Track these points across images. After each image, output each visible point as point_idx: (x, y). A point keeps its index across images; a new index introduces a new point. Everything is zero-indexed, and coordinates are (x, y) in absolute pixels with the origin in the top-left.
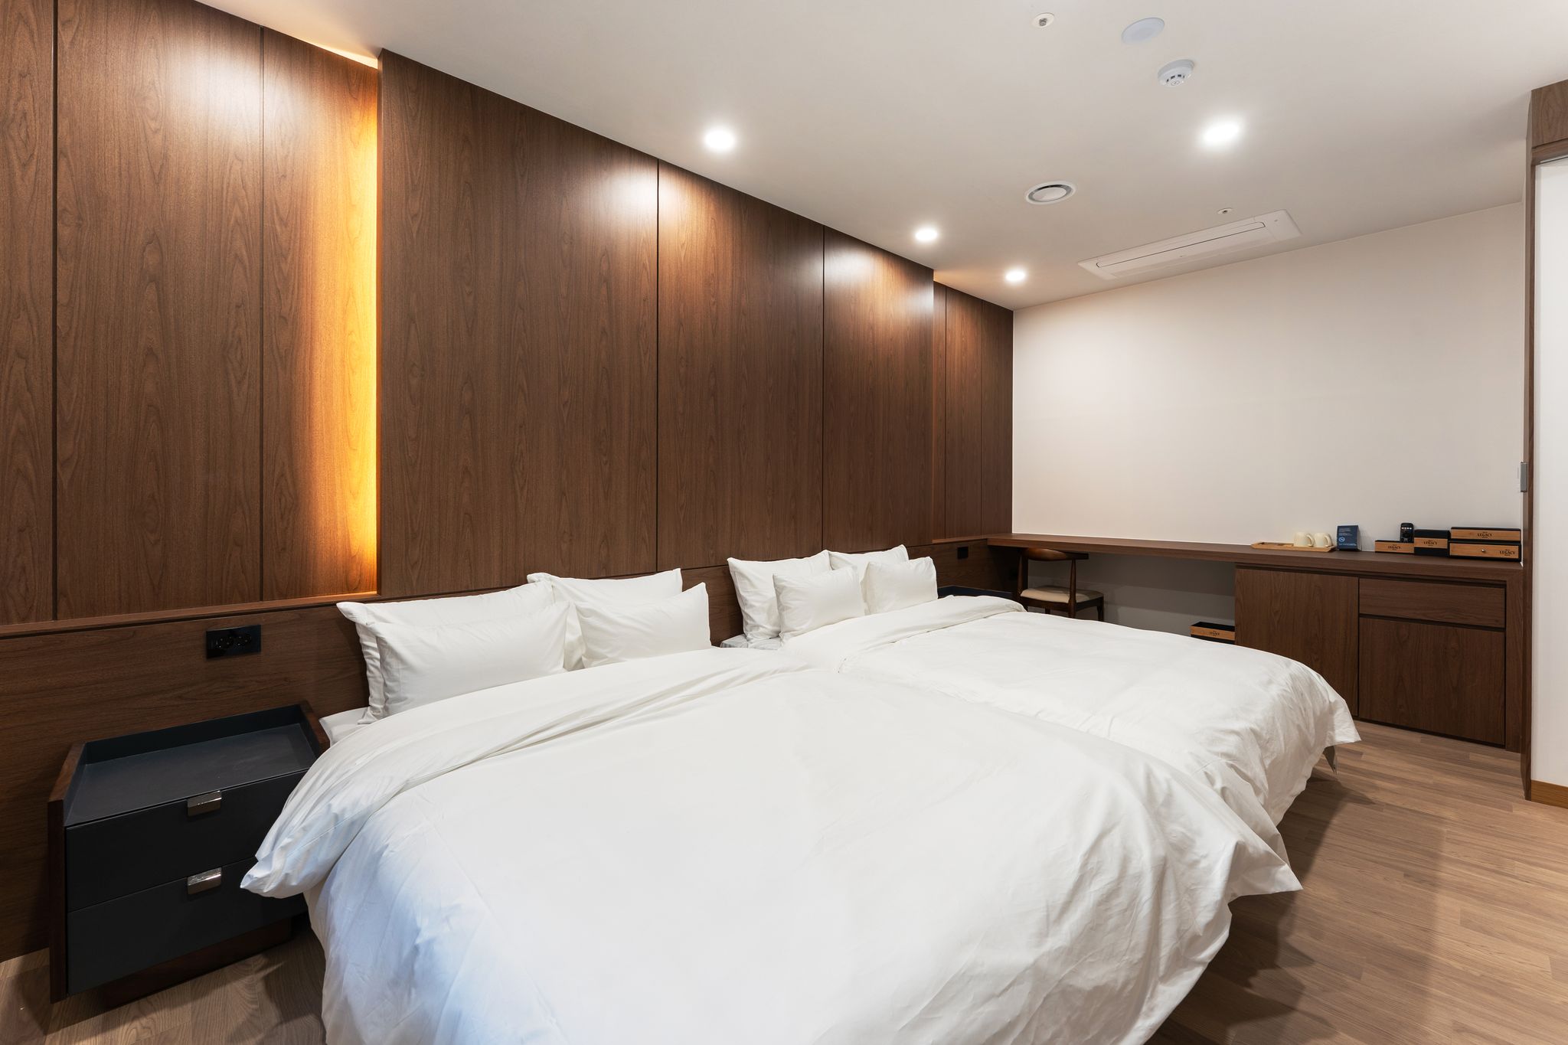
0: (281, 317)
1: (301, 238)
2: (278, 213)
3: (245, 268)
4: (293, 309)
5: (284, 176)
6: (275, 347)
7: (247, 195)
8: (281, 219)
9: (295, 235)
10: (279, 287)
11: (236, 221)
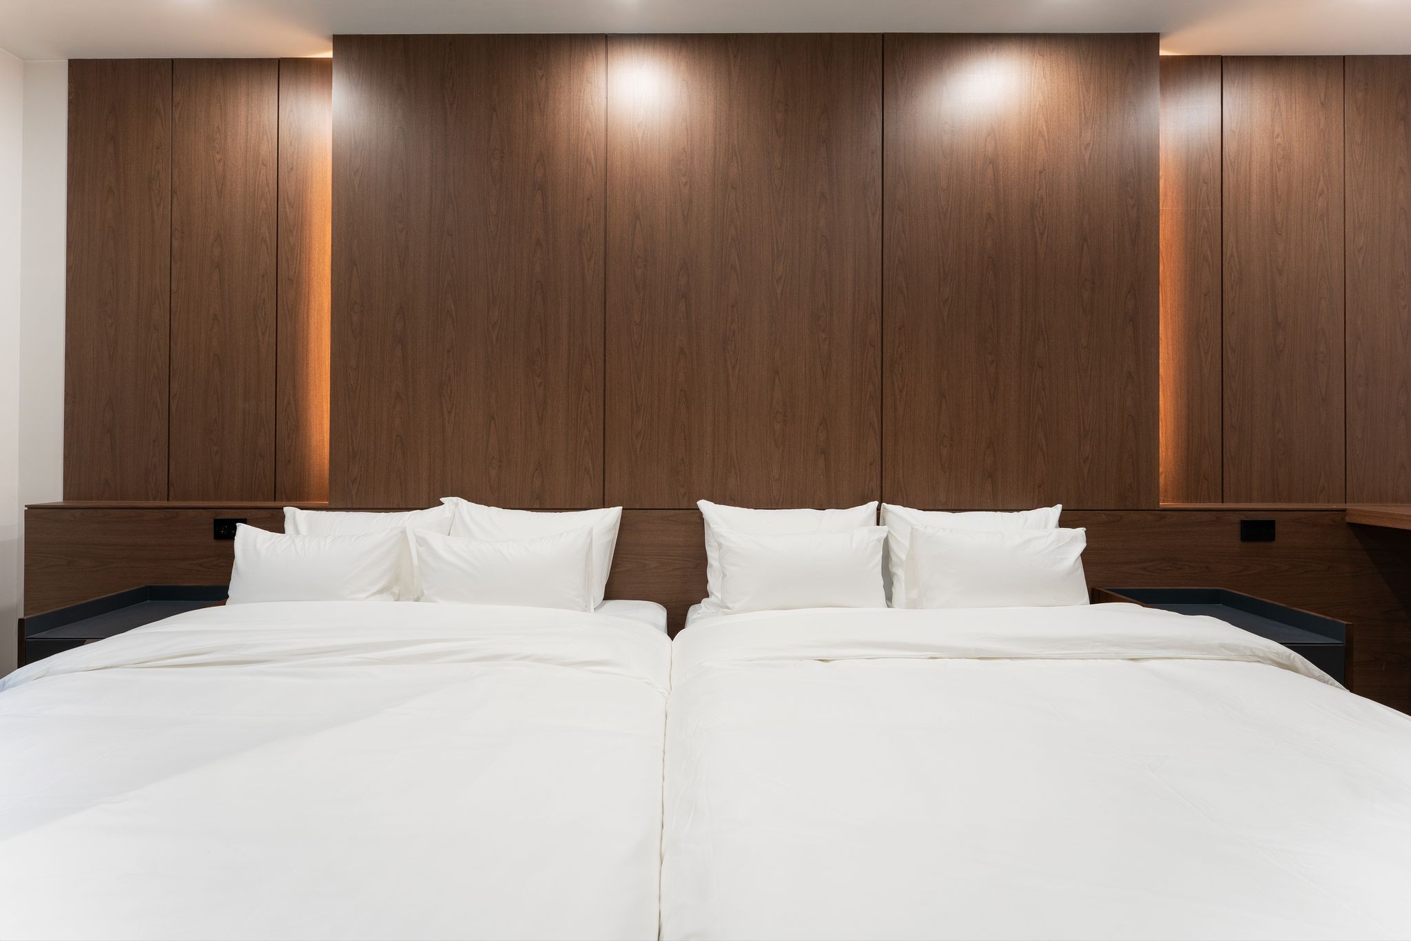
0: (289, 279)
1: (302, 214)
2: (288, 198)
3: (267, 246)
4: (297, 271)
5: (292, 169)
6: (285, 303)
7: (269, 191)
8: (290, 203)
9: (299, 213)
10: (288, 256)
11: (263, 212)
